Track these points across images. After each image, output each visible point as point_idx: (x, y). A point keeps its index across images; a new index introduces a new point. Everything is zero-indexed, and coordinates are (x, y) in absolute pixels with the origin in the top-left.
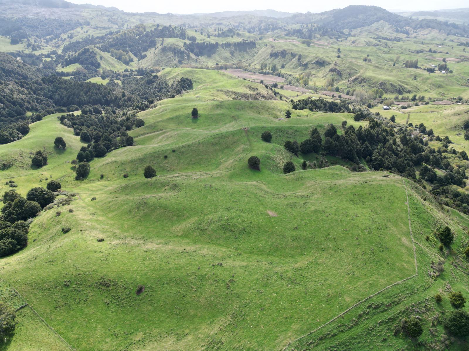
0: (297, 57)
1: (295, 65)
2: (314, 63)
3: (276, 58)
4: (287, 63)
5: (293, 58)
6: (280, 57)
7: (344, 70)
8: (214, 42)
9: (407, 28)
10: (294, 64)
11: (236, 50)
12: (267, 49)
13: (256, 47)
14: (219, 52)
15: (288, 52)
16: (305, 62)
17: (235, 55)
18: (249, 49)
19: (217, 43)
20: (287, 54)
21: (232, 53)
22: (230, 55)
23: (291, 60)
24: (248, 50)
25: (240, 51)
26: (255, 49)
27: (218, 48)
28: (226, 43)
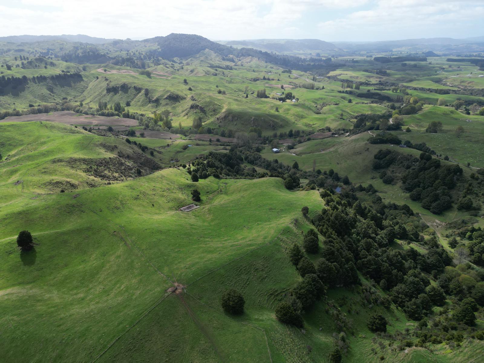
0: (143, 92)
1: (143, 101)
2: (166, 98)
3: (116, 94)
4: (132, 99)
5: (138, 93)
6: (120, 92)
7: (207, 106)
8: (19, 76)
9: (231, 56)
10: (141, 100)
11: (56, 85)
12: (100, 82)
13: (83, 80)
14: (30, 89)
15: (129, 86)
16: (155, 98)
17: (55, 91)
18: (75, 83)
19: (24, 77)
20: (130, 88)
21: (51, 90)
22: (49, 92)
23: (135, 95)
24: (73, 85)
25: (62, 86)
26: (82, 83)
27: (28, 84)
28: (39, 76)
